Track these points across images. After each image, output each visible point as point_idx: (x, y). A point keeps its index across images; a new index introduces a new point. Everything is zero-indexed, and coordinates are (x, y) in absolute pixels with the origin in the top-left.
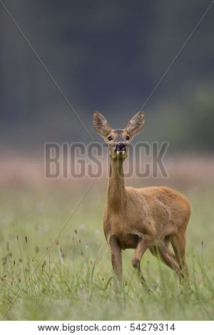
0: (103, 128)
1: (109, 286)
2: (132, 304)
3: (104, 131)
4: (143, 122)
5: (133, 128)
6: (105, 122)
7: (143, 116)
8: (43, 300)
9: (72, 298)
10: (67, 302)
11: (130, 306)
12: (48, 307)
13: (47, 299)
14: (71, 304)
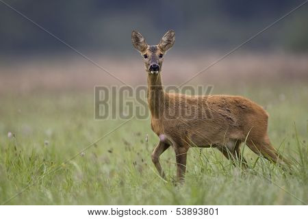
0: (141, 44)
1: (257, 165)
2: (277, 178)
3: (141, 47)
4: (174, 39)
5: (165, 44)
6: (142, 40)
7: (173, 33)
8: (201, 178)
9: (226, 176)
10: (222, 179)
11: (275, 180)
12: (206, 183)
13: (206, 177)
14: (226, 181)
